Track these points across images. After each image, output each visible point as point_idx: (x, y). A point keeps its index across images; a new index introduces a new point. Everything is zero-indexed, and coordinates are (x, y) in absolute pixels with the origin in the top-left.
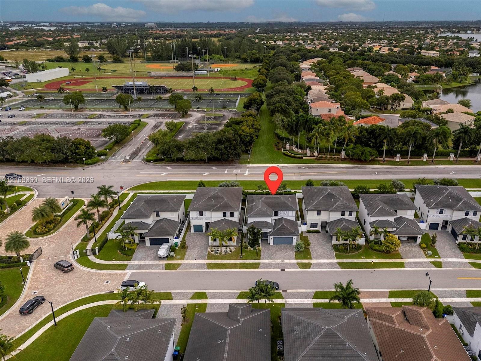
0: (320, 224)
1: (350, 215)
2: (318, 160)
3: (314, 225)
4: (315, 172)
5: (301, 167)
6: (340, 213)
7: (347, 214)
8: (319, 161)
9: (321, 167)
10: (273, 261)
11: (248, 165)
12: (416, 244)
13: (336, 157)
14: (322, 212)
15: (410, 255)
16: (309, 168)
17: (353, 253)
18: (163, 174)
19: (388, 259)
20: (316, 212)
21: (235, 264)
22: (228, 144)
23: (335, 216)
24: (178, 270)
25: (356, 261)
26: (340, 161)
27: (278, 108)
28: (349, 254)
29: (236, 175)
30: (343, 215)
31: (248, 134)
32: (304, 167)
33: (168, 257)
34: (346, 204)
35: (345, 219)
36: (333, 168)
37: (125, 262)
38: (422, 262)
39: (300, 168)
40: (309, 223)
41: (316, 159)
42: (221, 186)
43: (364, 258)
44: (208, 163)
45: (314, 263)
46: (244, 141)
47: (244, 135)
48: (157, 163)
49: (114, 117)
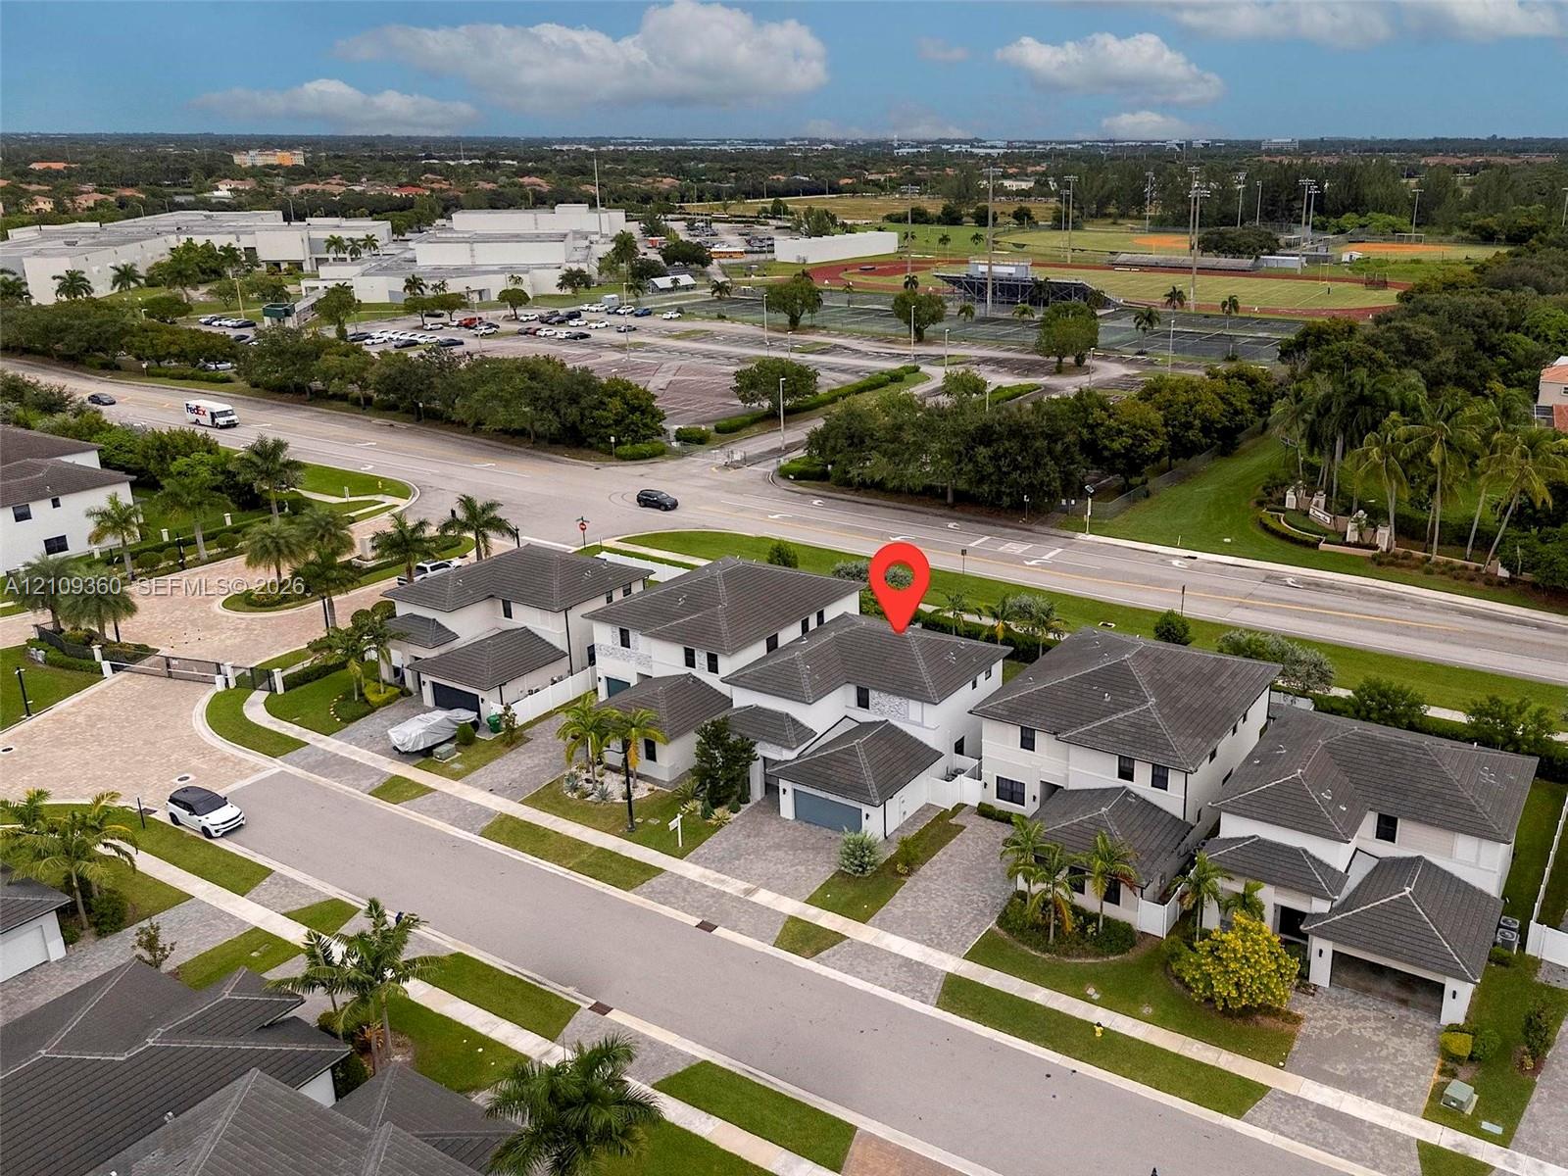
0: (1032, 790)
1: (1160, 781)
2: (1382, 564)
3: (1010, 790)
4: (1312, 606)
5: (1277, 578)
6: (1114, 764)
7: (1143, 774)
8: (1381, 570)
9: (1371, 594)
10: (715, 880)
11: (1080, 536)
12: (1432, 1025)
13: (1473, 565)
14: (1041, 739)
15: (1341, 1069)
16: (1317, 586)
17: (1067, 955)
18: (776, 517)
19: (1199, 1045)
20: (1015, 733)
21: (581, 845)
22: (1013, 445)
23: (1091, 771)
24: (398, 809)
25: (1041, 995)
26: (1479, 584)
27: (1332, 356)
28: (1045, 956)
29: (964, 552)
30: (1126, 773)
31: (1124, 427)
32: (1289, 581)
33: (425, 756)
34: (1157, 726)
35: (1129, 793)
36: (1420, 605)
37: (308, 736)
38: (1372, 1126)
39: (1271, 578)
40: (990, 774)
41: (1374, 558)
42: (837, 573)
43: (1096, 997)
44: (952, 507)
45: (852, 943)
46: (1105, 448)
47: (1110, 429)
48: (801, 485)
49: (878, 356)
